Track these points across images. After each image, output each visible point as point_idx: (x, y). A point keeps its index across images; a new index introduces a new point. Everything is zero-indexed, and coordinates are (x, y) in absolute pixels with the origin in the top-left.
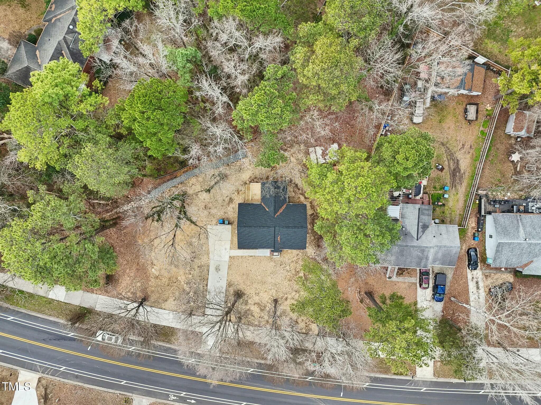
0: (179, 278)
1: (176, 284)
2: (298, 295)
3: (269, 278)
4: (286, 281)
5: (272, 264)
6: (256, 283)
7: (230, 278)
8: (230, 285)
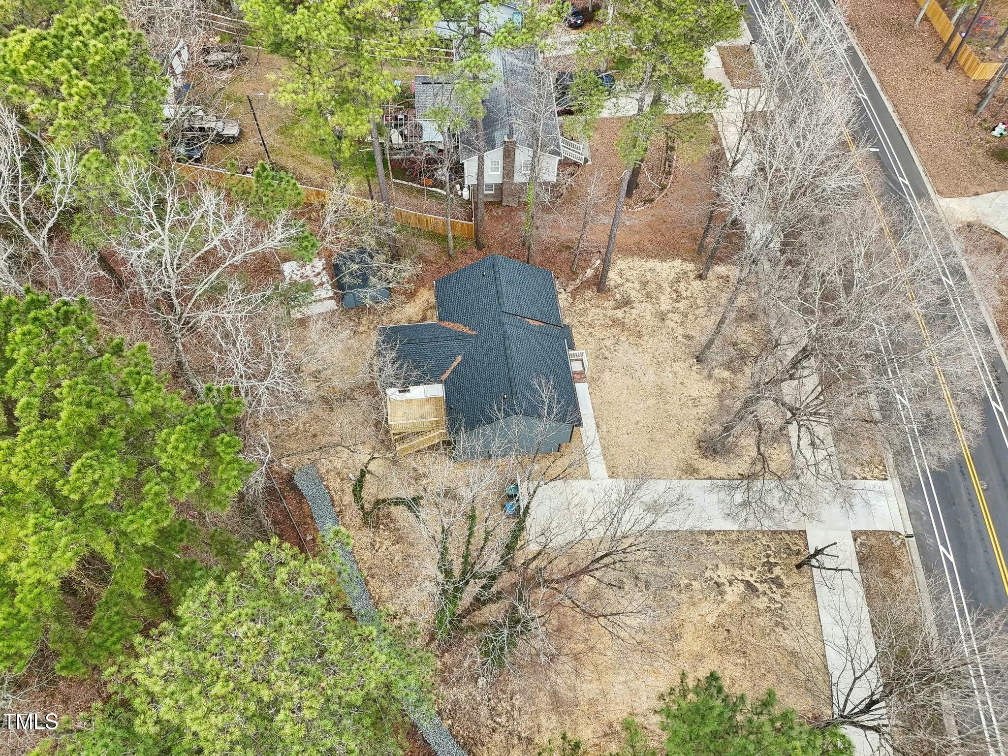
0: (711, 620)
1: (734, 630)
2: (670, 315)
3: (644, 380)
4: (642, 343)
5: (606, 376)
6: (668, 407)
7: (670, 471)
8: (691, 471)
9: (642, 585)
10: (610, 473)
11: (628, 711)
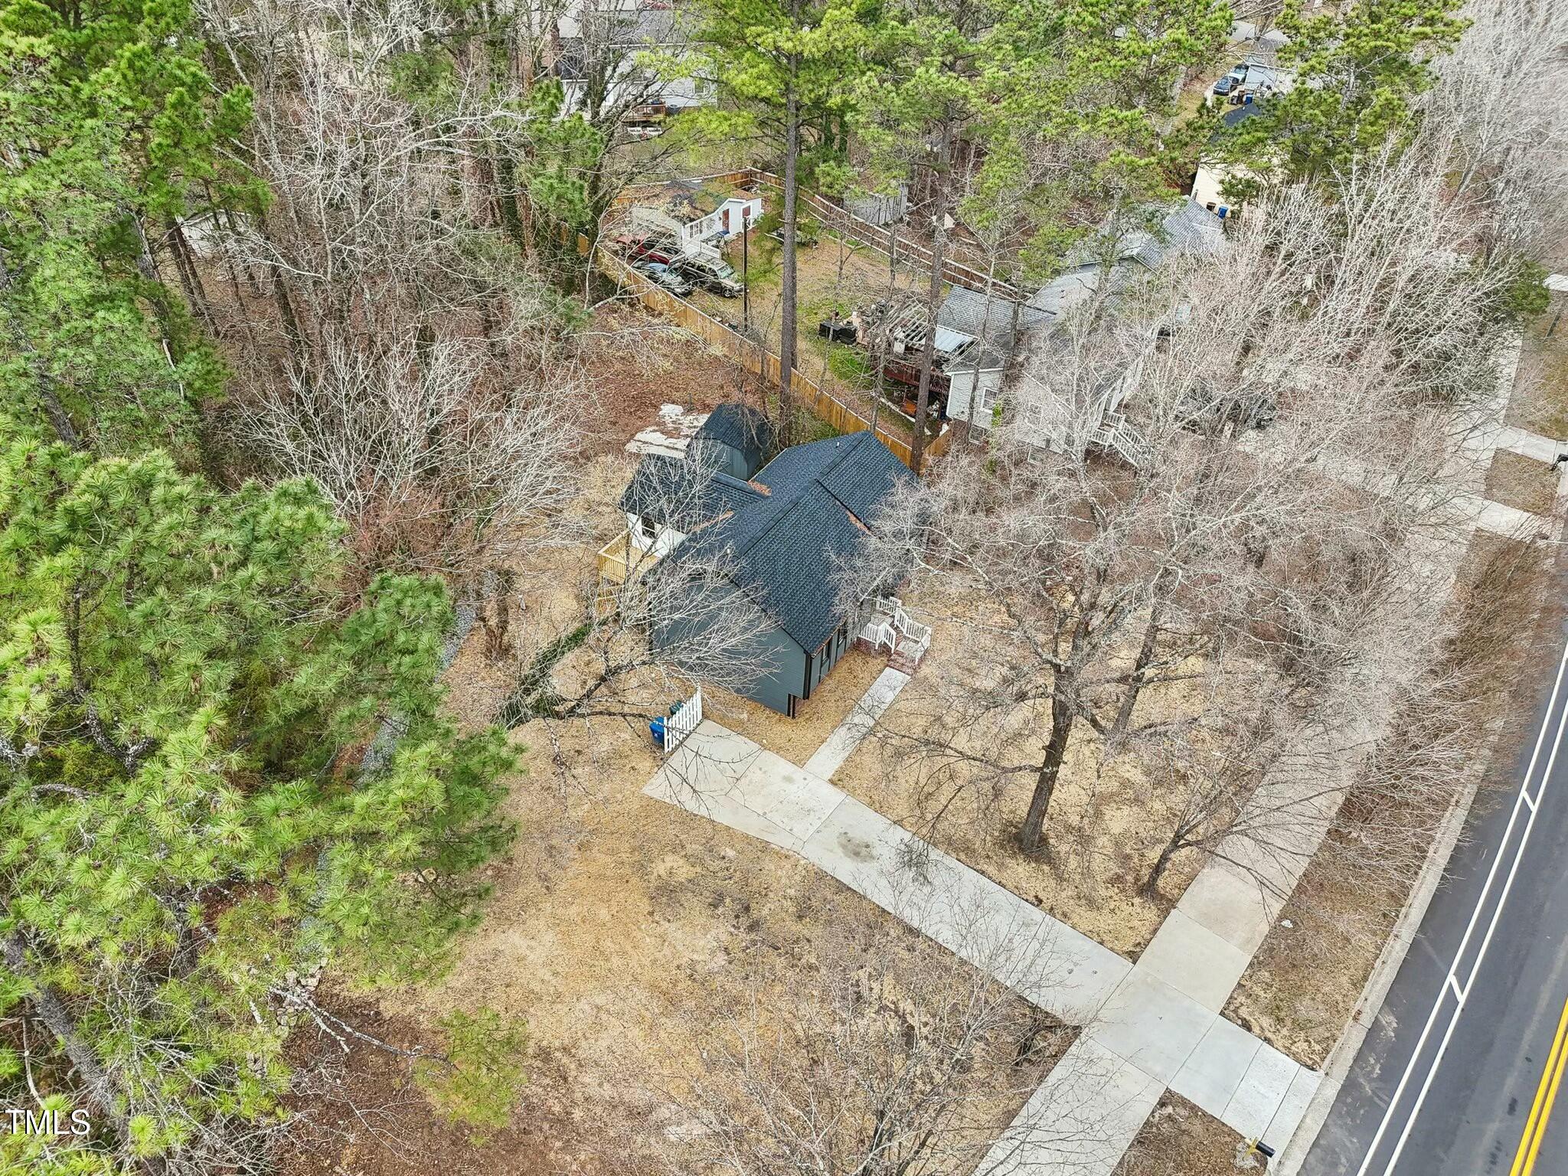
9: (744, 921)
10: (835, 779)
11: (566, 1042)
